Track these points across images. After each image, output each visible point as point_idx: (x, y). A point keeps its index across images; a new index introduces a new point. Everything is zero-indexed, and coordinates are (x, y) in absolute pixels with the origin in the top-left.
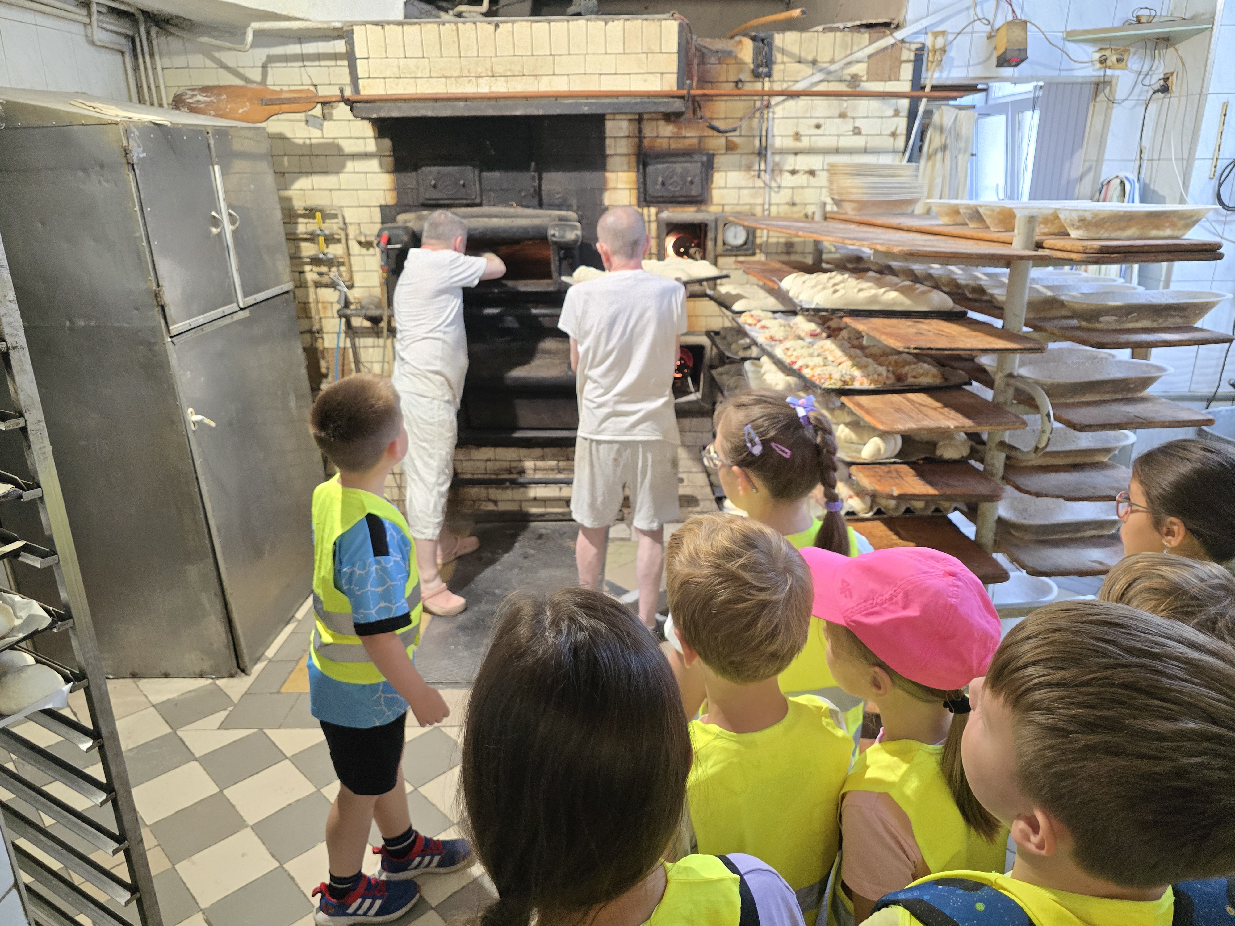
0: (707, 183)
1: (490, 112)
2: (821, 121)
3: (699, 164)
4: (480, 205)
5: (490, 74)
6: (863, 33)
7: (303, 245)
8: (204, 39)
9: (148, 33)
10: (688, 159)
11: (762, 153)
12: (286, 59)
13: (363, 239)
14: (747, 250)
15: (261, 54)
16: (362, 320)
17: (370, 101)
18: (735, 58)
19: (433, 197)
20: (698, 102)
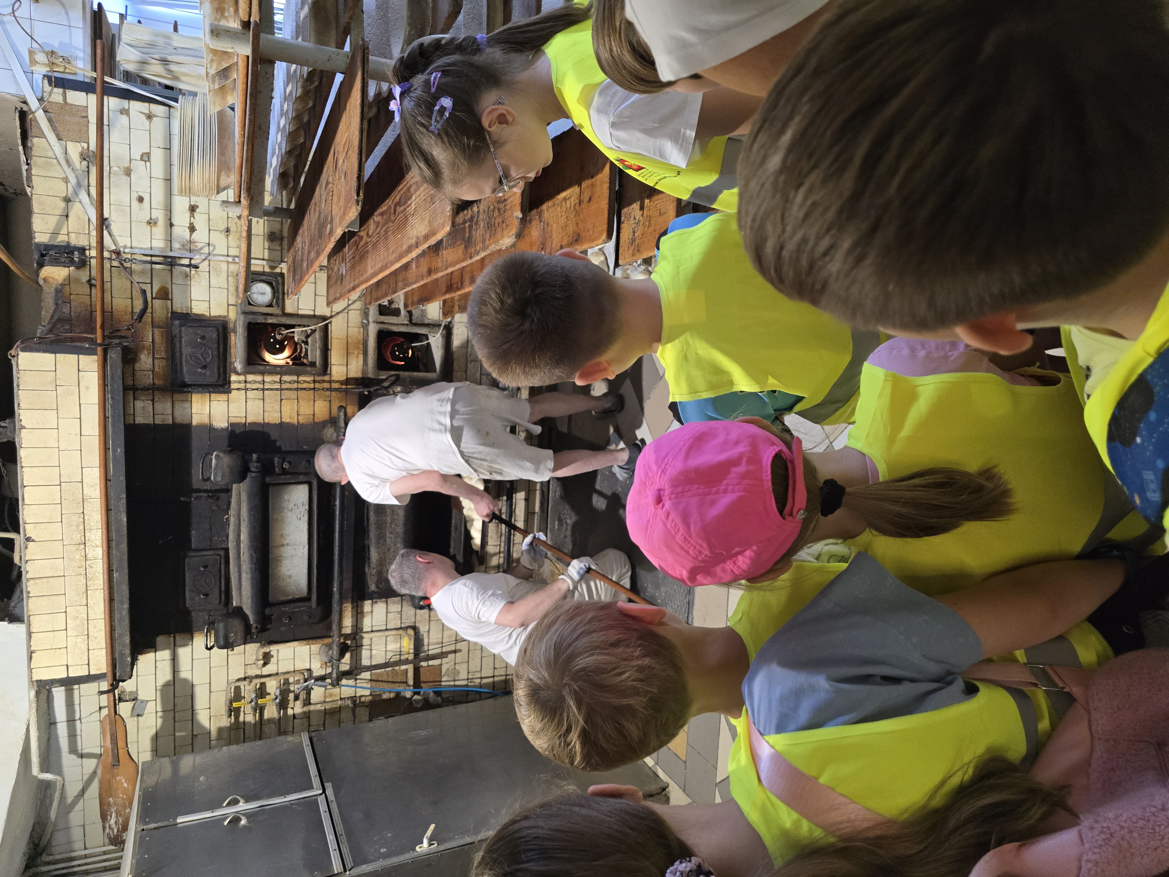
0: (206, 320)
1: (124, 547)
2: (135, 196)
3: (183, 328)
4: (227, 550)
5: (83, 546)
6: (33, 145)
7: (266, 716)
8: (53, 815)
9: (49, 863)
10: (177, 340)
11: (171, 262)
12: (72, 735)
13: (262, 662)
14: (277, 282)
15: (68, 760)
16: (343, 661)
17: (114, 664)
18: (63, 285)
19: (218, 597)
20: (111, 333)
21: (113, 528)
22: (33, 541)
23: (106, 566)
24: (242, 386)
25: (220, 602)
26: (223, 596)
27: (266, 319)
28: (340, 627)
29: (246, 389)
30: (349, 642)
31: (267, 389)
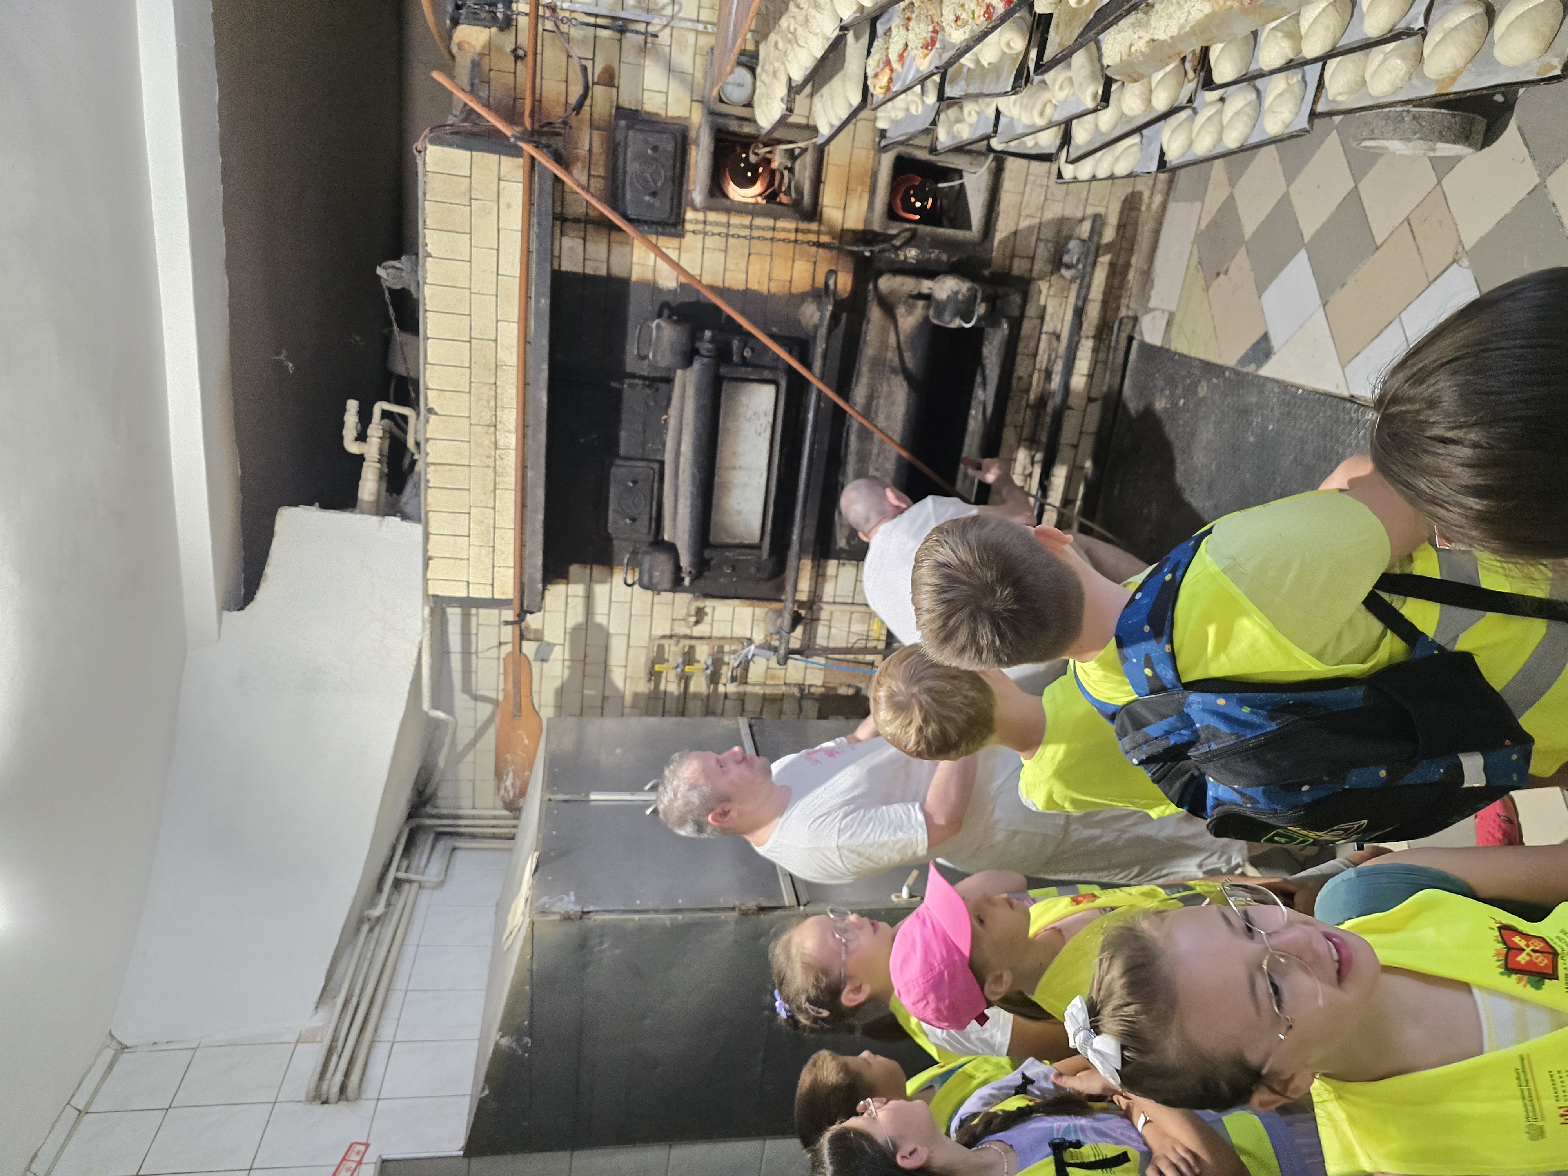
0: (658, 123)
1: (542, 437)
3: (631, 133)
4: (662, 463)
5: (493, 429)
7: (692, 688)
8: (442, 762)
9: (434, 817)
10: (621, 150)
11: (621, 27)
12: (467, 672)
13: (693, 619)
15: (461, 700)
16: (793, 634)
17: (521, 588)
18: (481, 55)
19: (647, 524)
20: (542, 127)
21: (530, 409)
22: (436, 414)
23: (520, 460)
24: (700, 227)
25: (649, 532)
26: (653, 525)
27: (740, 126)
28: (795, 590)
29: (705, 233)
30: (803, 612)
31: (733, 236)
